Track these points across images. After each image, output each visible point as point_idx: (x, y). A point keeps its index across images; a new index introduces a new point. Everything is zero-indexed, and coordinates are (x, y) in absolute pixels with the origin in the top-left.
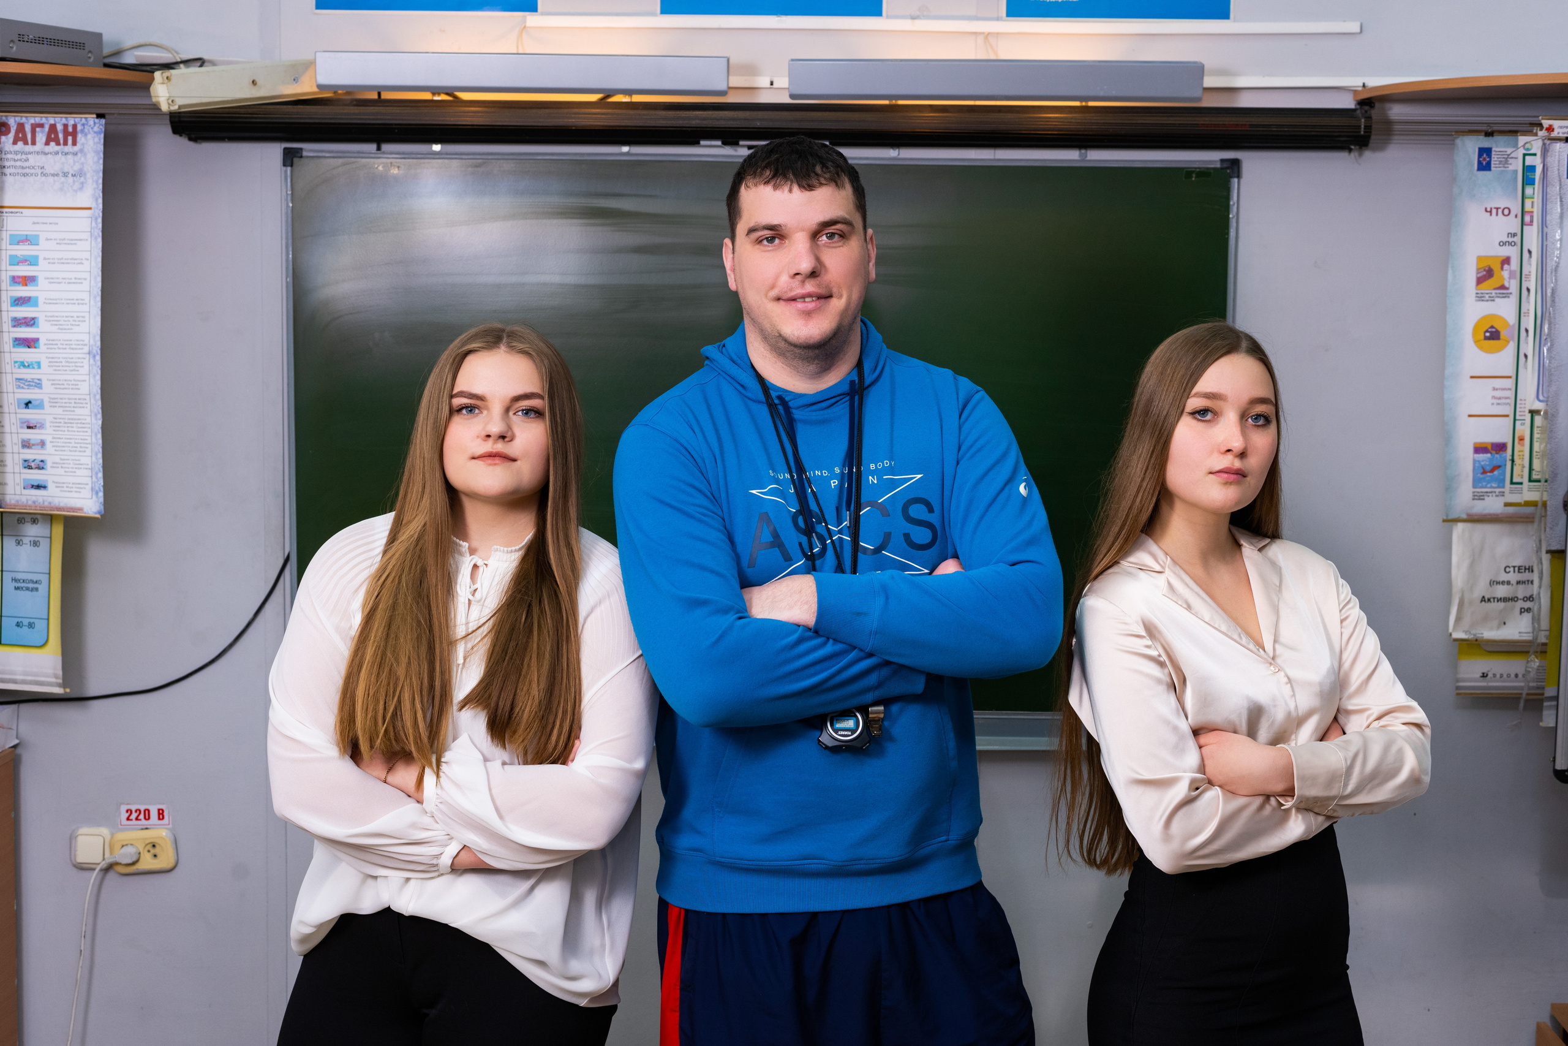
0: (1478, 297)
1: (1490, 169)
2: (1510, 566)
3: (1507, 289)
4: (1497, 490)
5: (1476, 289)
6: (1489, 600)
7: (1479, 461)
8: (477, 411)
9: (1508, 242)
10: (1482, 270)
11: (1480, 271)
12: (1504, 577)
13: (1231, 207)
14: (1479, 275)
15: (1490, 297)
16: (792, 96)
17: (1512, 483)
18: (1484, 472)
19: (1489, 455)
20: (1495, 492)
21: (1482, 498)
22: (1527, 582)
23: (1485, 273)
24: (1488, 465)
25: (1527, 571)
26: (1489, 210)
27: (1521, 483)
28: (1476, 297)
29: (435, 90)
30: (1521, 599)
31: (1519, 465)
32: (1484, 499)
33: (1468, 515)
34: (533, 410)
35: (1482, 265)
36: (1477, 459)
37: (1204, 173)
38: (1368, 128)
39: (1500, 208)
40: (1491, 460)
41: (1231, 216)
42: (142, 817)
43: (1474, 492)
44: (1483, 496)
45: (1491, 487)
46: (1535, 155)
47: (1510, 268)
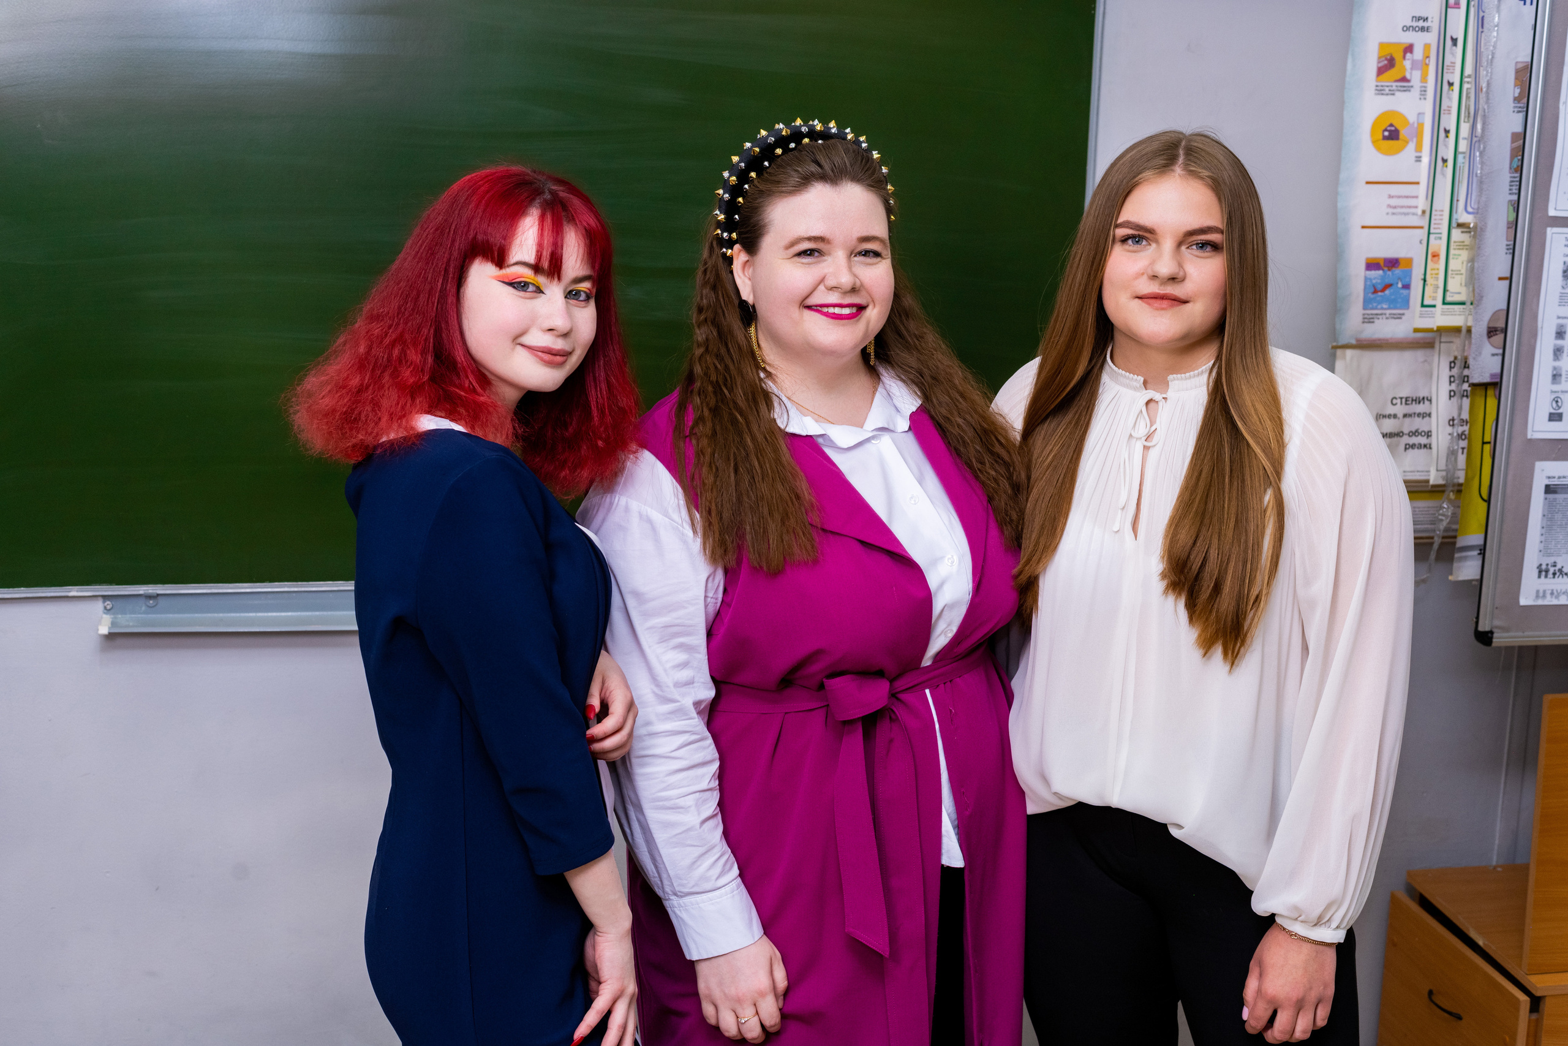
0: (1378, 90)
2: (1397, 396)
3: (1408, 81)
4: (1388, 312)
5: (1377, 81)
7: (1370, 279)
8: (1144, 243)
9: (1412, 27)
10: (1384, 59)
11: (1381, 60)
12: (1391, 410)
14: (1380, 65)
15: (1390, 90)
17: (1421, 305)
18: (1375, 292)
19: (1380, 272)
20: (1385, 314)
21: (1372, 320)
22: (1413, 415)
23: (1386, 62)
24: (1379, 284)
25: (1414, 402)
27: (1434, 306)
28: (1376, 90)
30: (1406, 434)
31: (1431, 285)
32: (1373, 322)
33: (1358, 340)
34: (1209, 244)
35: (1386, 52)
36: (1368, 277)
40: (1382, 278)
43: (1364, 315)
44: (1373, 318)
45: (1382, 309)
47: (1413, 57)
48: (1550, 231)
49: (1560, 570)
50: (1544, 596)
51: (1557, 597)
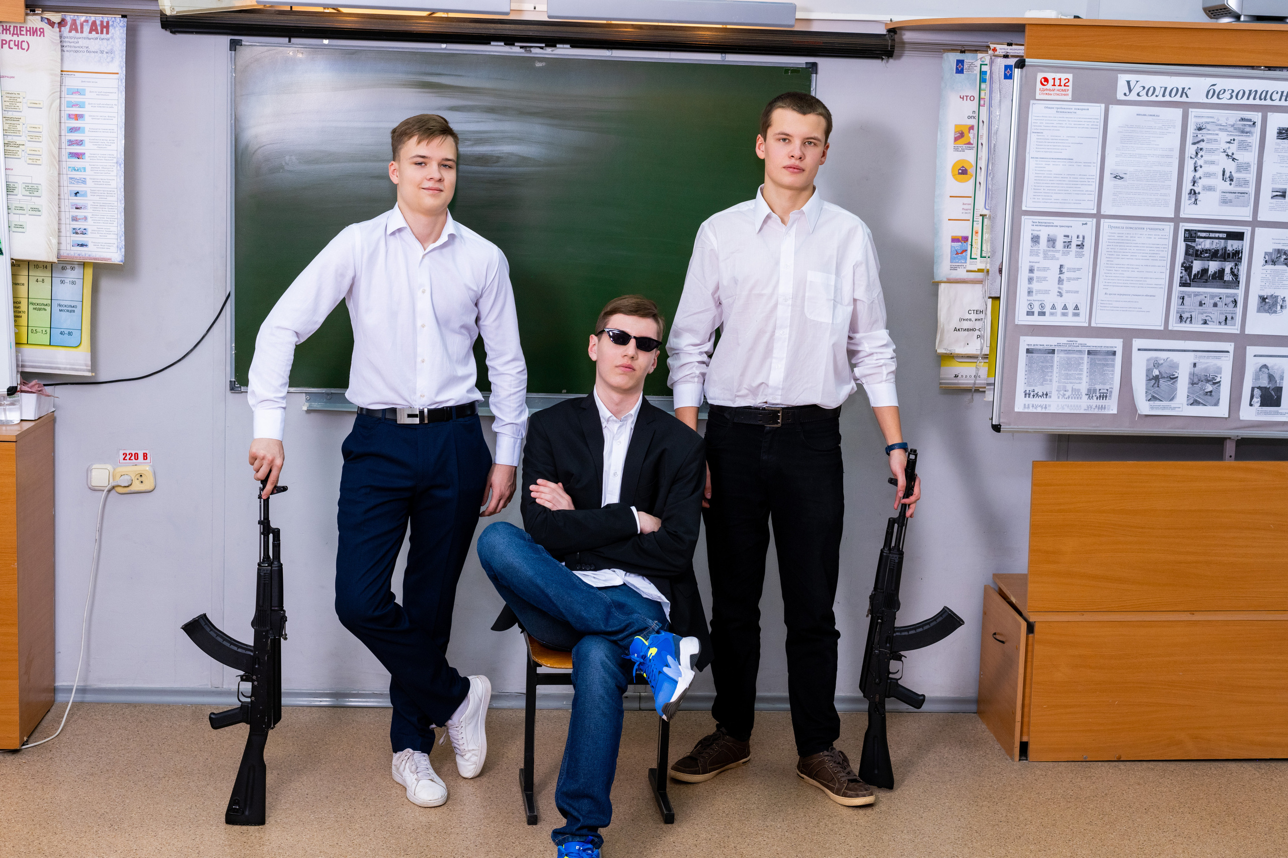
1: (963, 73)
2: (971, 310)
3: (972, 144)
4: (964, 264)
5: (954, 144)
6: (959, 330)
9: (971, 116)
11: (956, 133)
12: (968, 316)
14: (956, 136)
15: (961, 149)
16: (549, 17)
17: (971, 258)
18: (957, 254)
19: (958, 244)
20: (963, 266)
22: (979, 319)
23: (959, 134)
24: (957, 249)
25: (979, 313)
26: (962, 97)
27: (976, 259)
28: (954, 149)
29: (325, 6)
30: (975, 330)
31: (975, 248)
32: (956, 270)
33: (947, 279)
35: (958, 129)
36: (953, 246)
37: (796, 71)
38: (893, 47)
39: (968, 96)
40: (961, 246)
42: (133, 458)
43: (951, 266)
44: (956, 268)
45: (961, 263)
46: (987, 65)
48: (1023, 218)
49: (1037, 394)
50: (1029, 407)
51: (1036, 408)
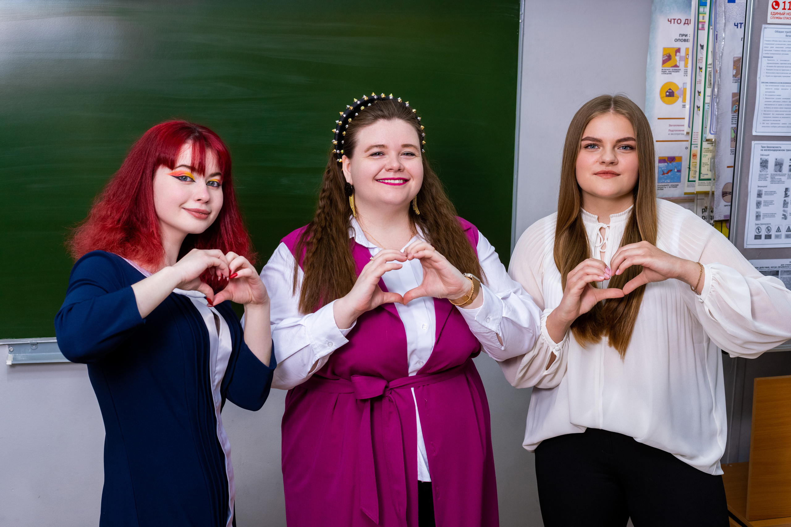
0: (663, 72)
3: (678, 67)
4: (670, 184)
5: (662, 67)
7: (661, 168)
8: (596, 147)
9: (680, 39)
10: (666, 56)
11: (664, 56)
13: (520, 15)
14: (664, 59)
15: (669, 72)
17: (687, 180)
18: (664, 174)
19: (666, 164)
20: (669, 185)
21: (662, 188)
23: (667, 57)
24: (665, 170)
26: (670, 20)
27: (695, 181)
28: (662, 71)
31: (693, 170)
32: (663, 189)
34: (629, 147)
35: (667, 52)
36: (660, 166)
39: (676, 19)
40: (667, 167)
41: (520, 21)
45: (667, 182)
47: (680, 55)
48: (753, 143)
